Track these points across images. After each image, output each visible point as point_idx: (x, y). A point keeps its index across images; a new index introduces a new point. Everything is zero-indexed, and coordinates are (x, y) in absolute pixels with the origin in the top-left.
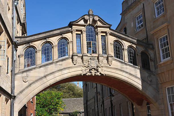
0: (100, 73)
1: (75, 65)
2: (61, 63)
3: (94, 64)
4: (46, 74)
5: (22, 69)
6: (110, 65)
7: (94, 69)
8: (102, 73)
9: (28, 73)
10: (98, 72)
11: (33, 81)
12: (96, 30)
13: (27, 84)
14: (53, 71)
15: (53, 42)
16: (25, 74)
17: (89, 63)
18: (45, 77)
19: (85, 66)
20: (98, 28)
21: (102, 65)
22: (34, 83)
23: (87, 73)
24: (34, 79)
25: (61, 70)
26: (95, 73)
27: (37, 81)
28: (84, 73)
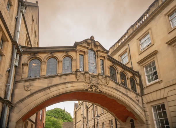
0: (100, 90)
1: (78, 80)
2: (64, 77)
3: (94, 82)
4: (50, 85)
5: (25, 77)
6: (107, 84)
7: (95, 86)
8: (101, 90)
9: (31, 82)
10: (98, 89)
11: (36, 91)
12: (96, 53)
13: (29, 93)
14: (57, 83)
15: (59, 57)
16: (27, 83)
17: (90, 80)
18: (49, 88)
19: (87, 83)
20: (98, 53)
21: (101, 83)
22: (36, 92)
23: (88, 89)
24: (37, 89)
25: (65, 83)
26: (95, 89)
27: (40, 91)
28: (86, 88)
